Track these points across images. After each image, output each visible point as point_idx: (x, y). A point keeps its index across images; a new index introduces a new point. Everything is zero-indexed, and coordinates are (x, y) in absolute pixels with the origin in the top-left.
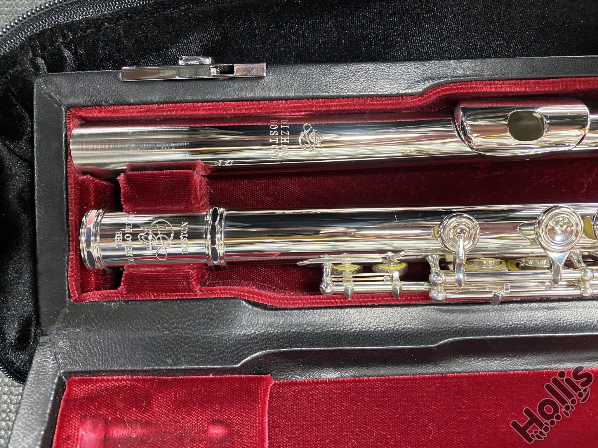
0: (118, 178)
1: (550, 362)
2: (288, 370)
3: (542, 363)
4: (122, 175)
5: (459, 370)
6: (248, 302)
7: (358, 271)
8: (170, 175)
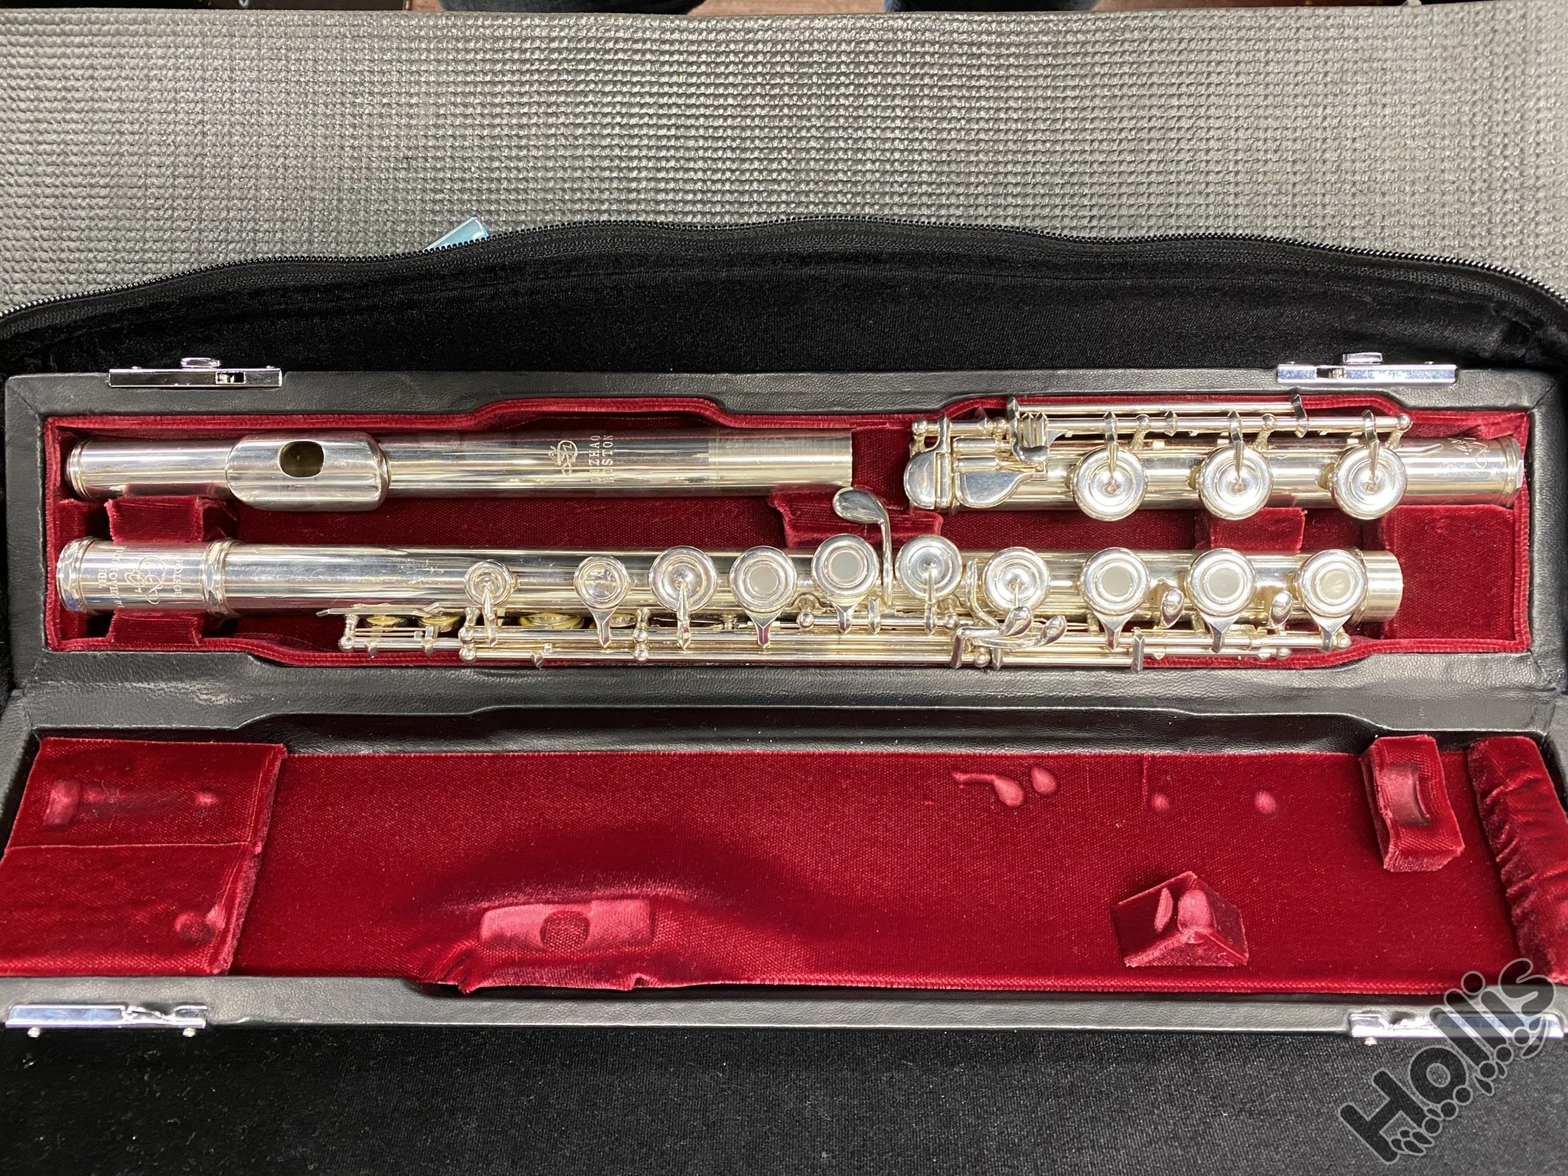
0: (106, 505)
1: (626, 743)
2: (307, 742)
3: (619, 743)
4: (110, 501)
5: (515, 748)
6: (257, 658)
7: (399, 625)
8: (170, 501)
